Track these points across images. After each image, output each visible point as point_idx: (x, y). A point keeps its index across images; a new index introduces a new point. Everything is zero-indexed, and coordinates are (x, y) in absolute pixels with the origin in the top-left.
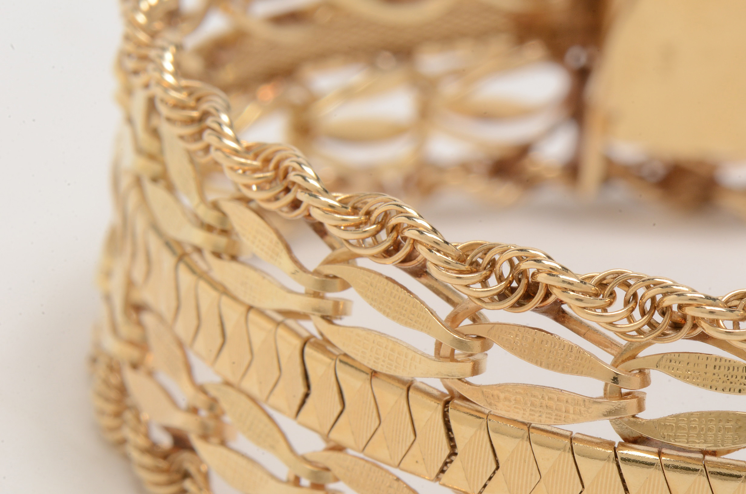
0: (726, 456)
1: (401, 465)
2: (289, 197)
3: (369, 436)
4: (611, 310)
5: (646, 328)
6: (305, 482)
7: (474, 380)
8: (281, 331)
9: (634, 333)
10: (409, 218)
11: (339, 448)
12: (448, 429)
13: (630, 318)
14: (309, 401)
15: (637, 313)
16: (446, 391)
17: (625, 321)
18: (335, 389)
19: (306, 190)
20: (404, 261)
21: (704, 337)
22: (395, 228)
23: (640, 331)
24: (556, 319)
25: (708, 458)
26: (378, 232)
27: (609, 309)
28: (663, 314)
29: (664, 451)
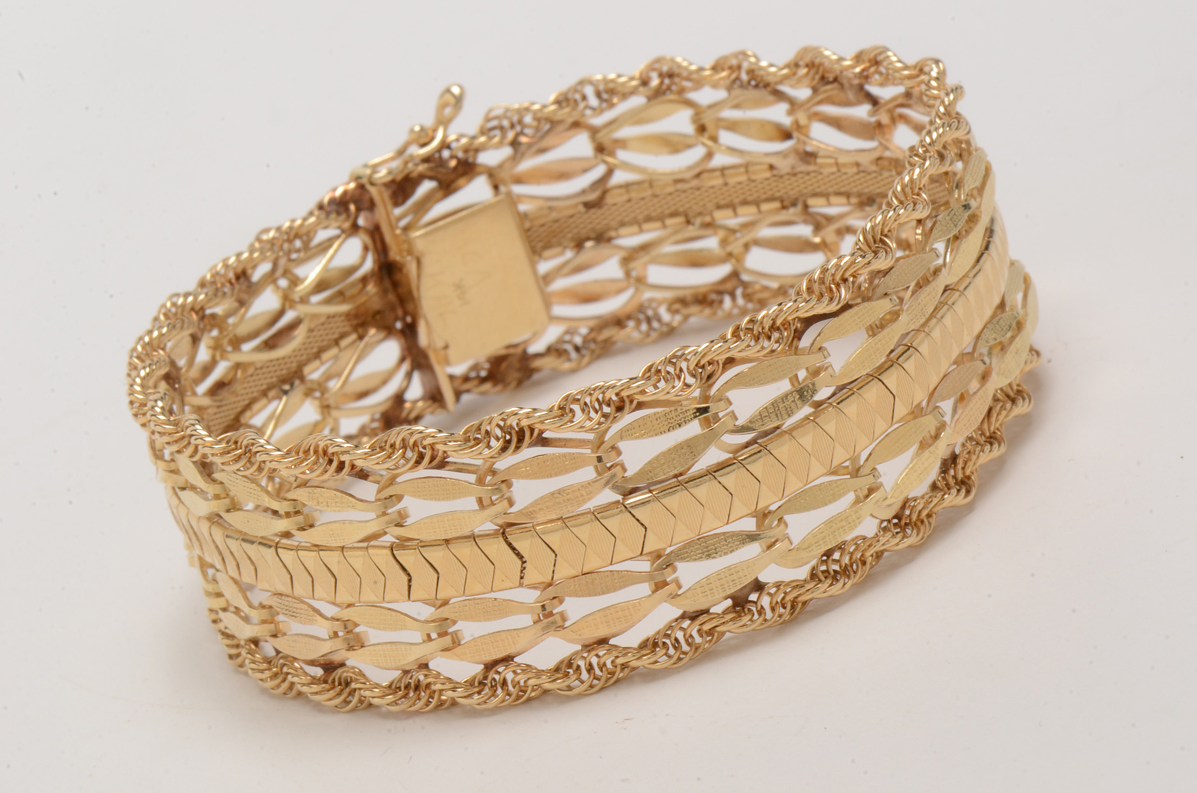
0: (690, 472)
1: (493, 589)
2: (335, 464)
3: (464, 582)
4: (577, 420)
5: (602, 419)
6: (434, 635)
7: (514, 509)
8: (371, 551)
9: (597, 426)
10: (421, 432)
11: (445, 603)
12: (513, 549)
13: (590, 419)
14: (413, 583)
15: (592, 414)
16: (498, 528)
17: (588, 422)
18: (427, 565)
19: (344, 453)
20: (431, 462)
21: (640, 406)
22: (415, 444)
23: (600, 423)
24: (543, 446)
25: (680, 478)
26: (404, 453)
27: (574, 420)
28: (609, 405)
29: (651, 488)
